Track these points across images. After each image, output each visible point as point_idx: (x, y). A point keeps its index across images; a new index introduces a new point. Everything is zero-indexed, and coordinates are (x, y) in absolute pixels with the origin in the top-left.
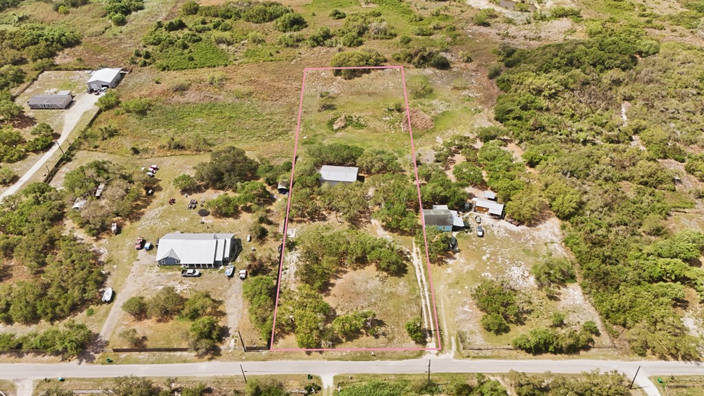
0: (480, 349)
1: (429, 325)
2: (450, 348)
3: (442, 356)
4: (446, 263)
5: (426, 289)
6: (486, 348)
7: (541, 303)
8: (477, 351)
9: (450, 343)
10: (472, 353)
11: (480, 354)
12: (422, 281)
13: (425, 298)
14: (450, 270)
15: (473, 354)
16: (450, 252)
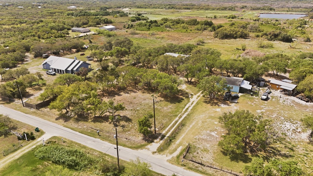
0: (201, 164)
1: (167, 132)
2: (171, 153)
3: (157, 156)
4: (219, 105)
5: (187, 113)
6: (210, 166)
7: (307, 154)
8: (197, 165)
9: (175, 150)
10: (191, 164)
11: (200, 169)
12: (187, 109)
13: (181, 117)
14: (218, 110)
15: (191, 166)
16: (228, 102)
